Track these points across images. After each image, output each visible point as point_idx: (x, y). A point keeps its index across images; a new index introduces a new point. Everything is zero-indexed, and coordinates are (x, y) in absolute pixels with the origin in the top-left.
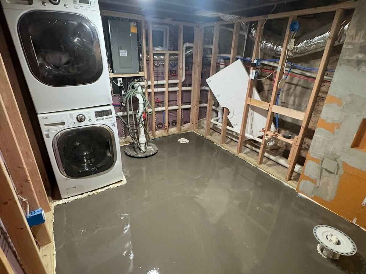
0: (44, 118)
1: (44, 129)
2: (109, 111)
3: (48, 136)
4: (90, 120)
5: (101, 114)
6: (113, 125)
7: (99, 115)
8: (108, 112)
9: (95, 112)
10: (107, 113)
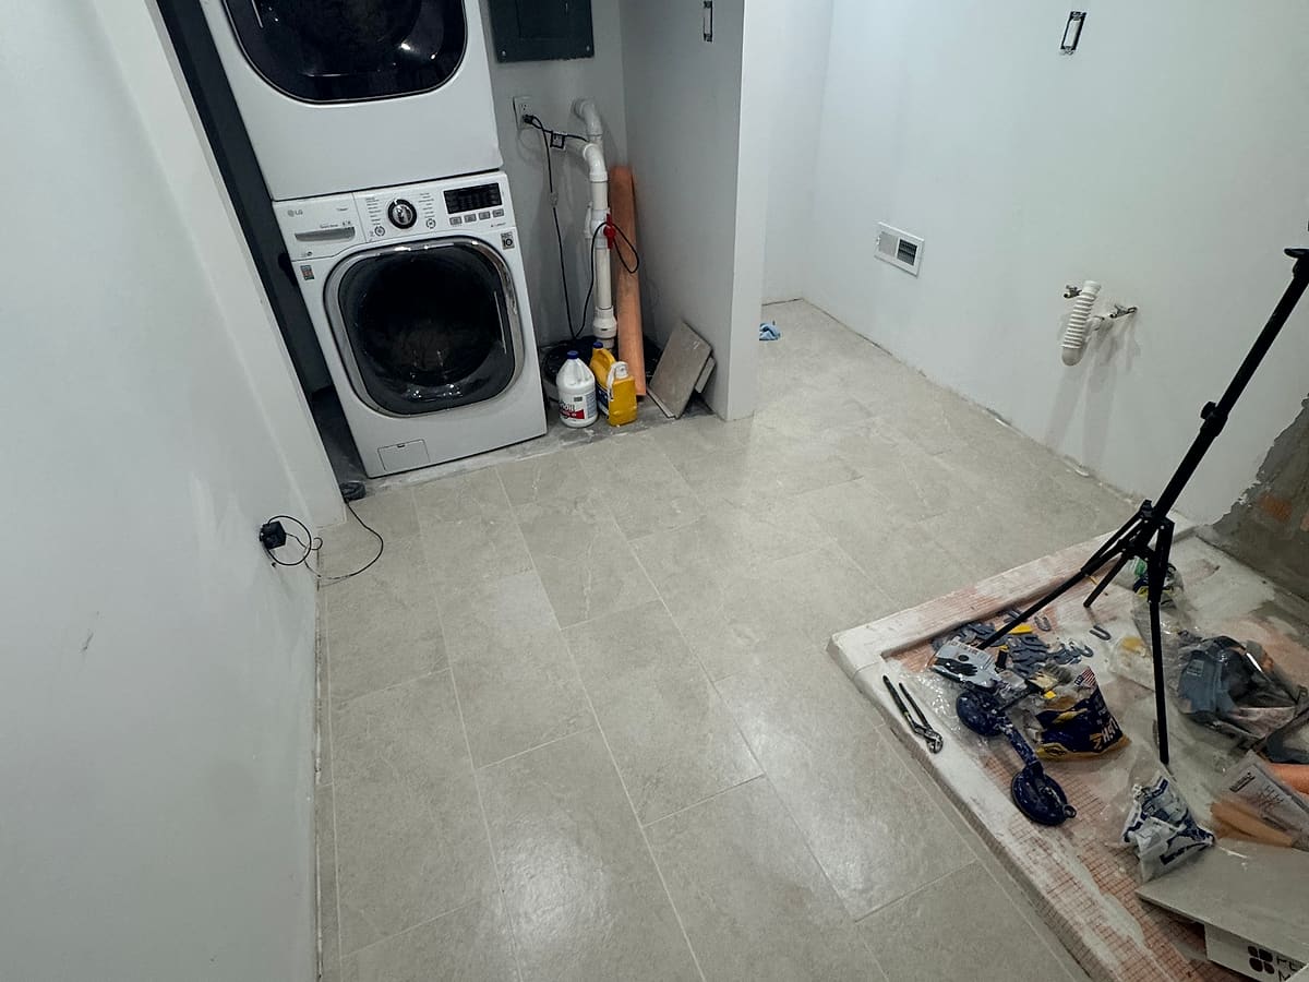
0: (291, 213)
1: (296, 250)
2: (492, 191)
3: (309, 275)
4: (431, 223)
5: (466, 200)
6: (507, 242)
7: (459, 202)
8: (489, 195)
9: (447, 194)
10: (483, 197)
